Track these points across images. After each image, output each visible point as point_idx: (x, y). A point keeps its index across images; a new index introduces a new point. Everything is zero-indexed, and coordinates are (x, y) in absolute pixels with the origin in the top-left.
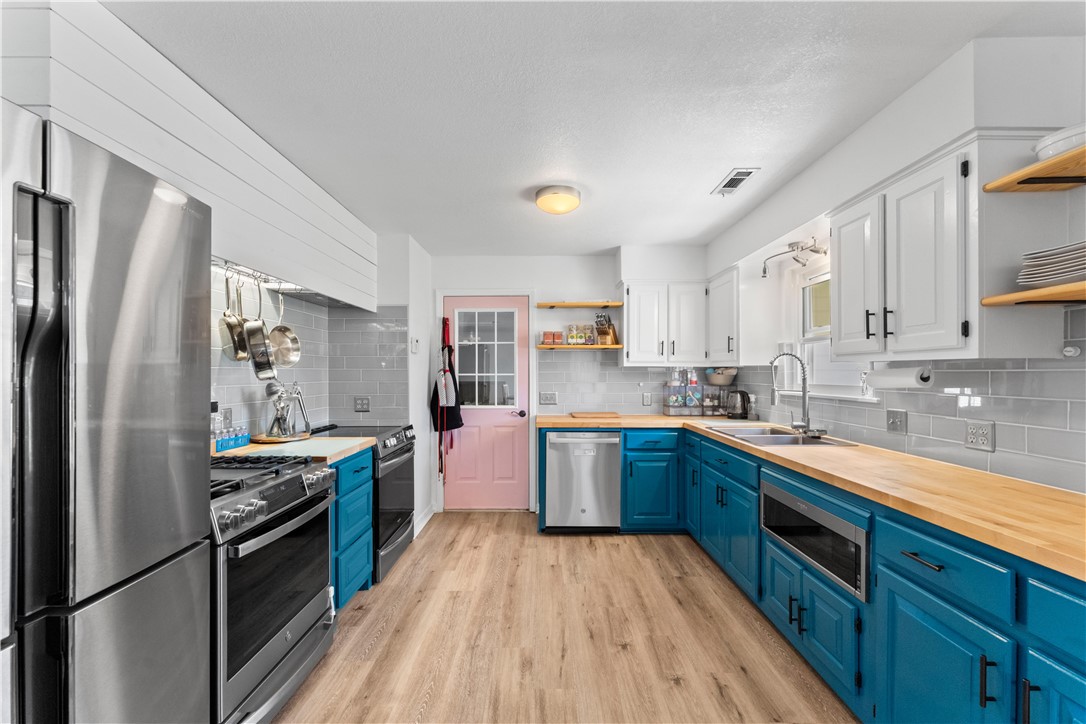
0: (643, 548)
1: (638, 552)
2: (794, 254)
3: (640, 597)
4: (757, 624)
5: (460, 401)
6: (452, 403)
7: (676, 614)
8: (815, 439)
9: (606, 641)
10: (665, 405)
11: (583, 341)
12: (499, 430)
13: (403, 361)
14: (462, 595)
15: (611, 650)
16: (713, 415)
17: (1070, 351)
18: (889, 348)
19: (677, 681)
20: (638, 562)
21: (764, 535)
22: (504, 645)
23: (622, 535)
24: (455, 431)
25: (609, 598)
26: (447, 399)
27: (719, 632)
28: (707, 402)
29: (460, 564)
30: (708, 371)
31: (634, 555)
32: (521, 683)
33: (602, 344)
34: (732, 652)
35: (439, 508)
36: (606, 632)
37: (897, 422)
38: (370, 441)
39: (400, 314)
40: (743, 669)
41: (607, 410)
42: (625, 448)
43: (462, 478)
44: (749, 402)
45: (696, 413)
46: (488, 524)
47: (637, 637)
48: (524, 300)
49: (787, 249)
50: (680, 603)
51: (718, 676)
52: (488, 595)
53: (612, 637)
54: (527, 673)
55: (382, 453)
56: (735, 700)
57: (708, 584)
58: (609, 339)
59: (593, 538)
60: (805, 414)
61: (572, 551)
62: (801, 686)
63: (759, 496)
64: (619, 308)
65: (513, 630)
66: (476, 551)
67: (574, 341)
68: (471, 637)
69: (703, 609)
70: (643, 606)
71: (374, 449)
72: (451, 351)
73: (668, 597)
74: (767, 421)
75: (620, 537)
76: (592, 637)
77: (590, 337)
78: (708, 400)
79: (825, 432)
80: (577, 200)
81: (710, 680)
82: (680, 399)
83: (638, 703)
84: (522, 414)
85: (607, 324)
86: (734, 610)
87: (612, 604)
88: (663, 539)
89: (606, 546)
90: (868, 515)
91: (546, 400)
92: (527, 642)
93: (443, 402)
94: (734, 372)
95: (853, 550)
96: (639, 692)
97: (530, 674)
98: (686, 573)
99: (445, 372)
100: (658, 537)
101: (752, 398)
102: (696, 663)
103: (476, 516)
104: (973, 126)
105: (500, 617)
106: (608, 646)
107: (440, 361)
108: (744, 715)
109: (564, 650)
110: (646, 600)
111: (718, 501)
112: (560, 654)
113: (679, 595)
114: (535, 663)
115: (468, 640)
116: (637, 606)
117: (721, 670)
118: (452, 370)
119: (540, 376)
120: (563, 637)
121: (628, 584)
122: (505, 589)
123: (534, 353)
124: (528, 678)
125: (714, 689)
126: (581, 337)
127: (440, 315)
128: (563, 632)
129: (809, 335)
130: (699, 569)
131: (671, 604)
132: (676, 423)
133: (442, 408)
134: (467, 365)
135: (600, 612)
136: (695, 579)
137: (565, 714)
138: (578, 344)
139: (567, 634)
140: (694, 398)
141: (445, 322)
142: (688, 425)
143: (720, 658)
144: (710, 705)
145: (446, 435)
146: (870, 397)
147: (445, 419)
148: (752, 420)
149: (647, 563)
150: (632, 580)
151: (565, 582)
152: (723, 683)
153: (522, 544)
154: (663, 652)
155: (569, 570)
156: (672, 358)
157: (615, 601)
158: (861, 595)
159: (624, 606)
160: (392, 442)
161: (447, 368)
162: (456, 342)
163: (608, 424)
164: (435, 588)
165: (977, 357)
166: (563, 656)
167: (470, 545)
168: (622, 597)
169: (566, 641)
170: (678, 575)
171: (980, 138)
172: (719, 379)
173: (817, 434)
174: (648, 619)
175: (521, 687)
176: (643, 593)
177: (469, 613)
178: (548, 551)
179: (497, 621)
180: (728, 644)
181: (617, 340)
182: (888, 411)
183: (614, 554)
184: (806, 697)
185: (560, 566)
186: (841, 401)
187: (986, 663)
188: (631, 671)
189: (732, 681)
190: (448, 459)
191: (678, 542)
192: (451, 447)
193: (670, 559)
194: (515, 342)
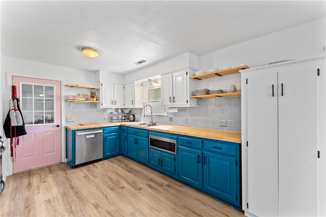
0: (111, 162)
1: (110, 163)
2: (149, 82)
3: (119, 174)
4: (149, 170)
7: (130, 175)
8: (154, 125)
9: (117, 189)
10: (111, 119)
11: (85, 99)
12: (46, 133)
14: (52, 199)
15: (120, 190)
16: (125, 121)
17: (198, 106)
18: (174, 104)
19: (140, 189)
20: (112, 166)
21: (150, 148)
22: (84, 205)
23: (103, 160)
25: (110, 178)
27: (142, 174)
28: (123, 118)
29: (41, 190)
30: (123, 109)
31: (110, 165)
32: (99, 212)
33: (92, 101)
34: (147, 177)
35: (11, 172)
36: (115, 186)
37: (171, 119)
40: (151, 180)
41: (93, 122)
42: (104, 133)
43: (25, 157)
44: (135, 117)
45: (121, 121)
46: (44, 172)
47: (124, 184)
48: (59, 83)
49: (148, 80)
50: (130, 172)
51: (148, 183)
52: (65, 195)
53: (118, 187)
54: (99, 208)
56: (153, 186)
57: (133, 165)
58: (95, 99)
59: (94, 164)
60: (152, 119)
61: (89, 170)
62: (163, 178)
63: (149, 139)
64: (98, 90)
65: (84, 200)
66: (46, 183)
67: (81, 99)
68: (68, 210)
69: (136, 171)
70: (121, 176)
72: (18, 100)
73: (126, 172)
74: (140, 122)
75: (102, 161)
76: (112, 190)
77: (87, 98)
78: (123, 117)
79: (156, 123)
80: (98, 55)
81: (146, 185)
82: (116, 117)
83: (135, 198)
84: (58, 126)
85: (94, 94)
86: (142, 169)
87: (112, 179)
88: (115, 158)
89: (99, 165)
90: (176, 137)
92: (92, 201)
94: (130, 109)
95: (173, 145)
96: (133, 196)
97: (100, 208)
98: (127, 165)
99: (15, 110)
100: (114, 158)
101: (136, 116)
102: (141, 183)
103: (35, 171)
104: (188, 67)
105: (76, 199)
106: (118, 190)
108: (157, 188)
109: (106, 197)
110: (121, 175)
111: (135, 143)
112: (106, 198)
113: (128, 170)
114: (99, 204)
115: (68, 211)
116: (119, 177)
117: (147, 182)
118: (19, 109)
120: (104, 194)
121: (113, 172)
122: (70, 190)
124: (100, 210)
125: (148, 186)
126: (84, 98)
127: (10, 84)
128: (102, 192)
129: (150, 101)
130: (129, 163)
131: (128, 173)
132: (119, 124)
135: (110, 183)
136: (130, 165)
137: (118, 211)
138: (82, 100)
139: (104, 192)
140: (120, 117)
141: (14, 88)
142: (122, 124)
143: (146, 180)
144: (150, 190)
145: (15, 139)
146: (166, 114)
147: (15, 132)
148: (136, 122)
149: (115, 165)
150: (113, 171)
151: (93, 179)
152: (149, 184)
153: (67, 174)
154: (133, 185)
155: (91, 175)
156: (115, 105)
157: (112, 178)
158: (175, 153)
159: (116, 178)
161: (17, 108)
162: (20, 97)
163: (98, 126)
164: (35, 203)
165: (189, 106)
166: (107, 198)
167: (40, 182)
168: (114, 177)
169: (105, 194)
170: (125, 166)
171: (189, 69)
172: (127, 112)
173: (155, 123)
174: (124, 179)
175: (99, 213)
176: (119, 173)
177: (61, 203)
178: (80, 173)
179: (75, 200)
180: (145, 176)
182: (169, 117)
183: (103, 166)
184: (164, 179)
185: (88, 176)
186: (158, 116)
187: (199, 156)
188: (128, 192)
189: (150, 183)
191: (120, 158)
192: (18, 144)
193: (121, 163)
194: (55, 98)
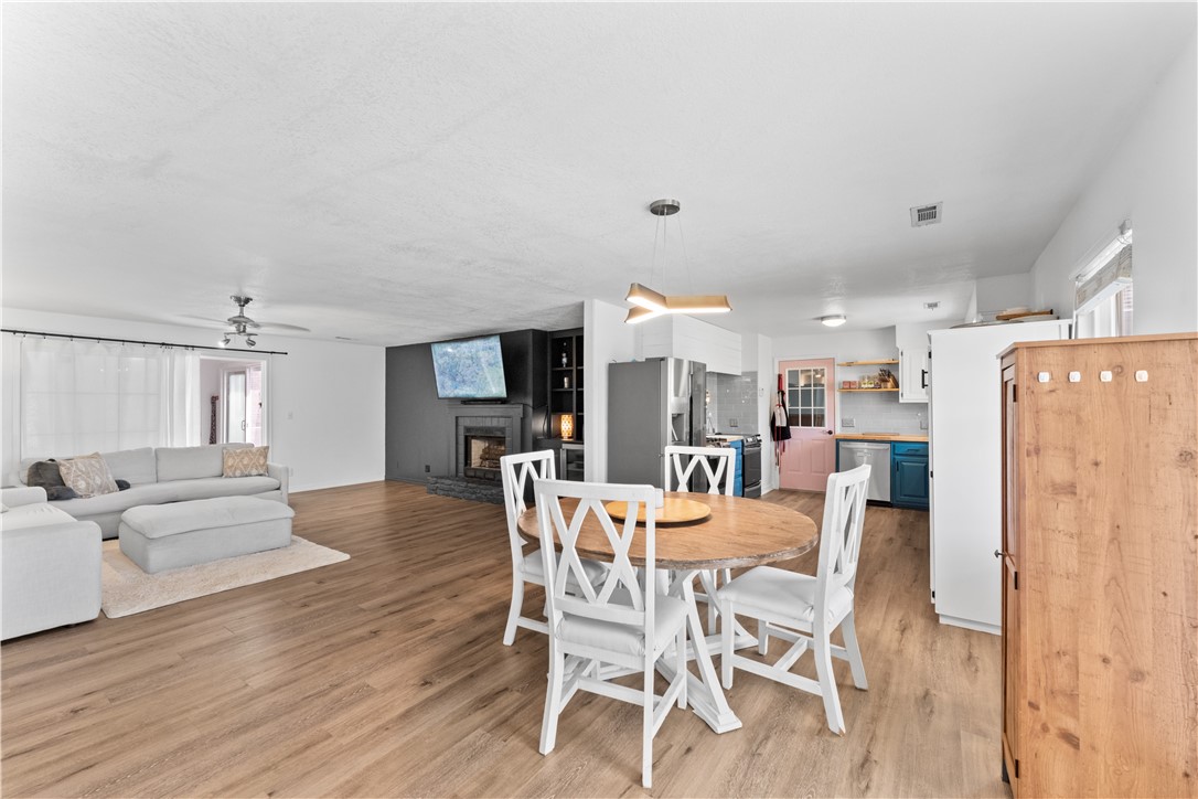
5: (788, 424)
6: (785, 425)
11: (872, 386)
12: (815, 441)
13: (755, 401)
23: (893, 508)
24: (786, 441)
26: (781, 422)
33: (885, 388)
35: (776, 486)
38: (742, 437)
39: (754, 375)
42: (893, 454)
46: (806, 496)
48: (831, 362)
55: (746, 444)
58: (889, 385)
64: (897, 364)
67: (866, 386)
71: (742, 441)
72: (783, 393)
75: (890, 508)
77: (876, 384)
84: (830, 433)
85: (888, 375)
91: (845, 424)
93: (778, 424)
107: (777, 399)
118: (784, 405)
119: (842, 410)
123: (837, 394)
126: (870, 384)
127: (777, 373)
133: (778, 428)
134: (794, 401)
138: (868, 388)
141: (780, 377)
145: (781, 443)
147: (780, 434)
160: (750, 440)
162: (786, 389)
181: (896, 385)
190: (783, 458)
194: (825, 388)
